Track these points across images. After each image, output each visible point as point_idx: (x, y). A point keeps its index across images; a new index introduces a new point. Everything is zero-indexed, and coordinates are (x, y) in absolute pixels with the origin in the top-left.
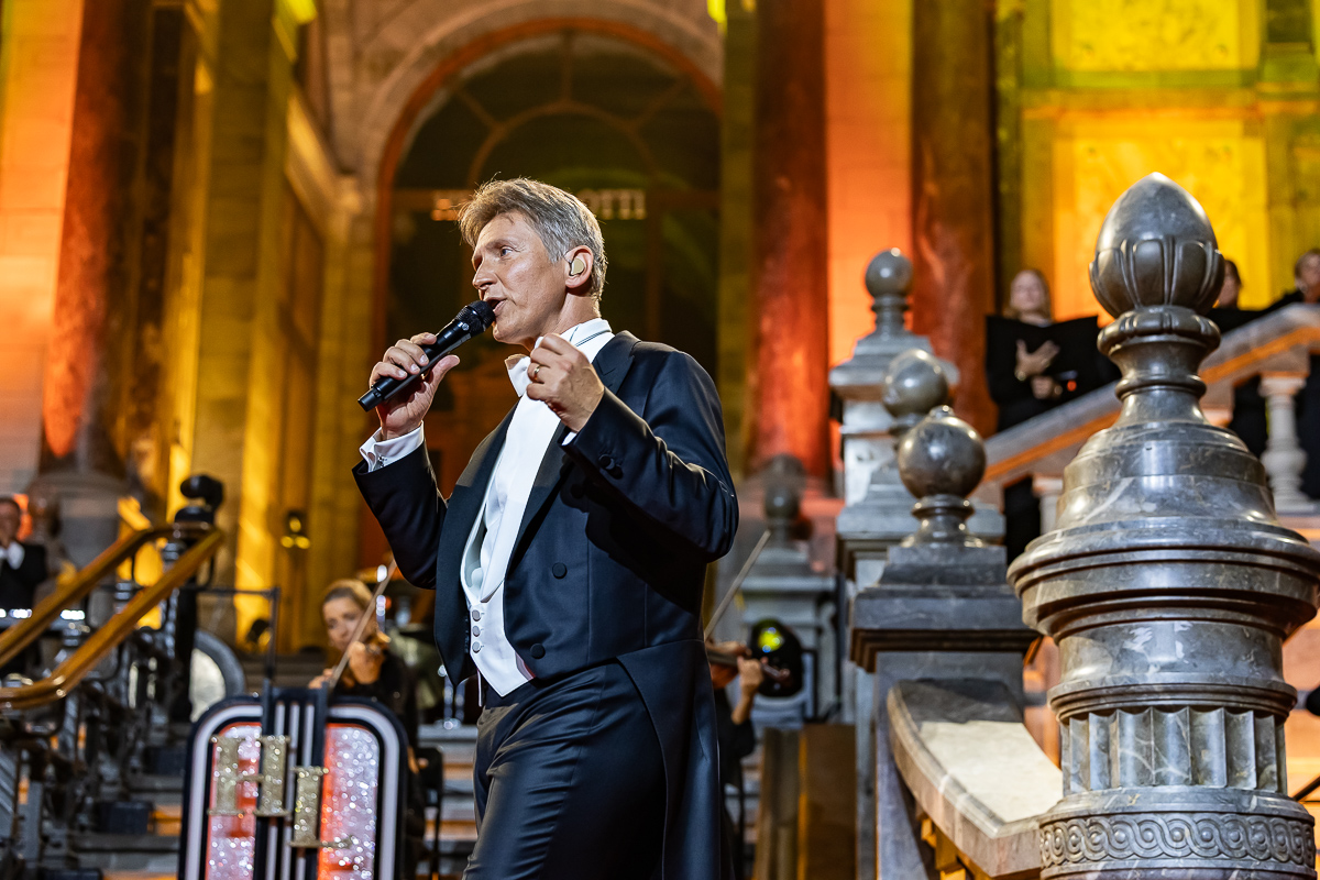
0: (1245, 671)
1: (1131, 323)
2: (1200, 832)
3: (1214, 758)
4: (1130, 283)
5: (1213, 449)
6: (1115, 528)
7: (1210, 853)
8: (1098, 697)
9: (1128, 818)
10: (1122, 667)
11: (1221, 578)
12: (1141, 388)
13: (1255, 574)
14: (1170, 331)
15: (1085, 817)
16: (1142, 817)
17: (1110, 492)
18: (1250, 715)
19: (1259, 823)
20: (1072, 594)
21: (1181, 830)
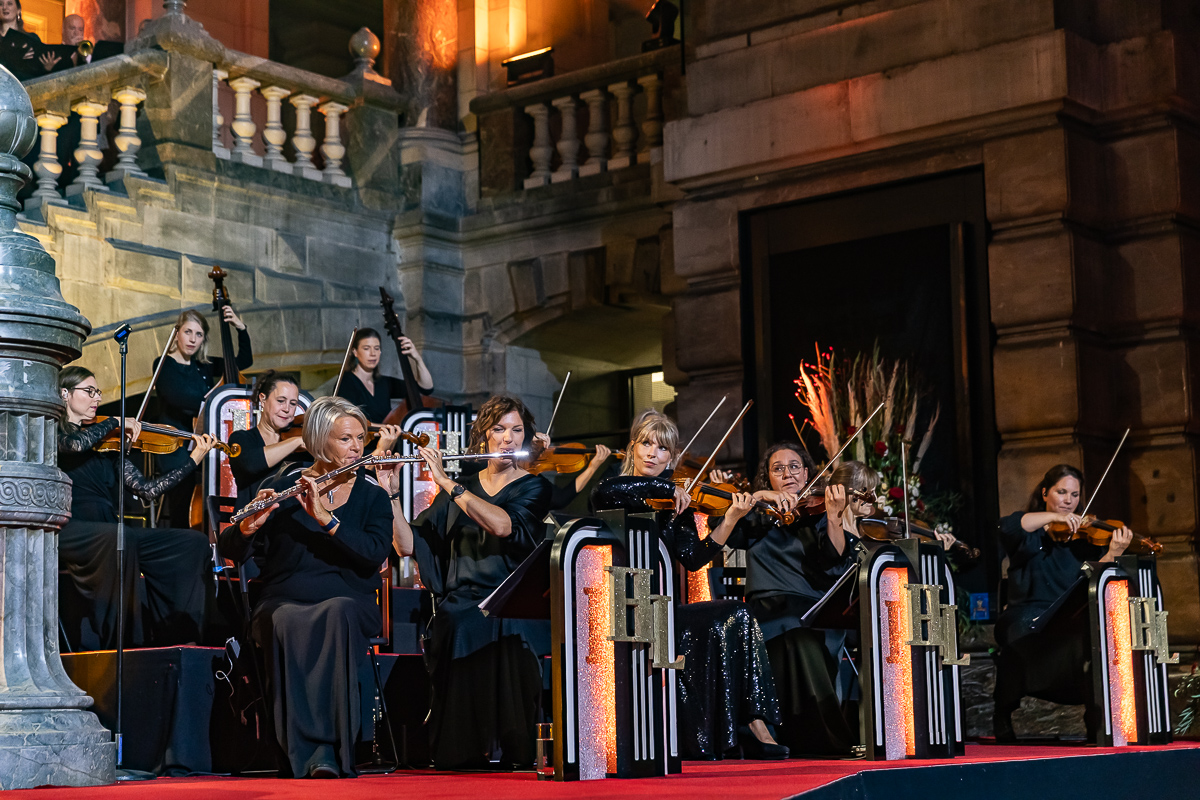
2: (37, 490)
16: (5, 480)
21: (28, 489)
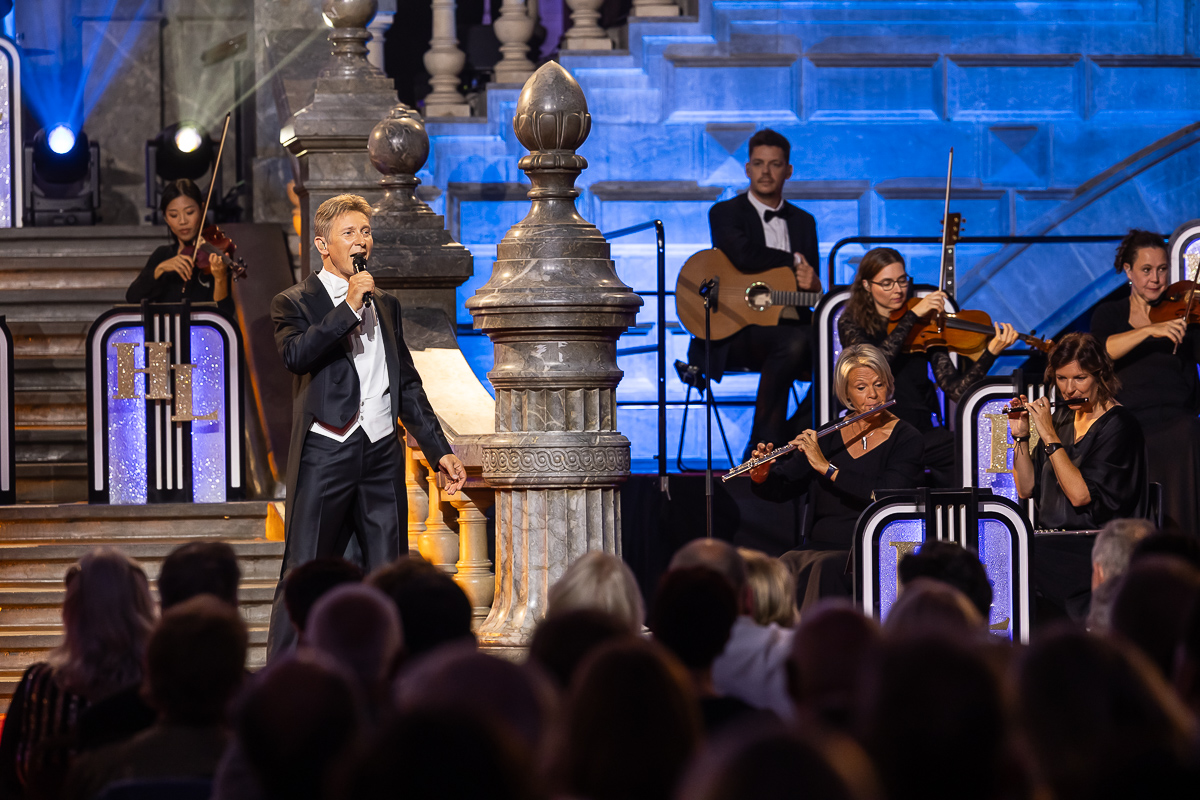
0: (596, 367)
1: (538, 161)
2: (569, 457)
3: (578, 415)
4: (536, 133)
5: (581, 242)
6: (527, 292)
7: (574, 469)
8: (517, 382)
9: (532, 450)
10: (530, 366)
11: (584, 321)
12: (543, 198)
13: (602, 317)
14: (559, 167)
15: (509, 448)
16: (540, 450)
17: (525, 267)
18: (597, 390)
19: (600, 451)
20: (504, 326)
21: (560, 457)
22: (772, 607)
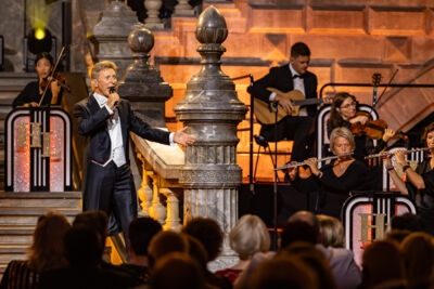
0: (229, 137)
1: (205, 48)
3: (220, 157)
4: (205, 36)
5: (223, 83)
6: (200, 104)
7: (219, 180)
10: (200, 136)
11: (224, 117)
12: (207, 64)
13: (232, 115)
14: (214, 51)
15: (191, 171)
16: (204, 172)
17: (199, 93)
18: (229, 147)
20: (190, 118)
21: (213, 175)
22: (334, 239)
